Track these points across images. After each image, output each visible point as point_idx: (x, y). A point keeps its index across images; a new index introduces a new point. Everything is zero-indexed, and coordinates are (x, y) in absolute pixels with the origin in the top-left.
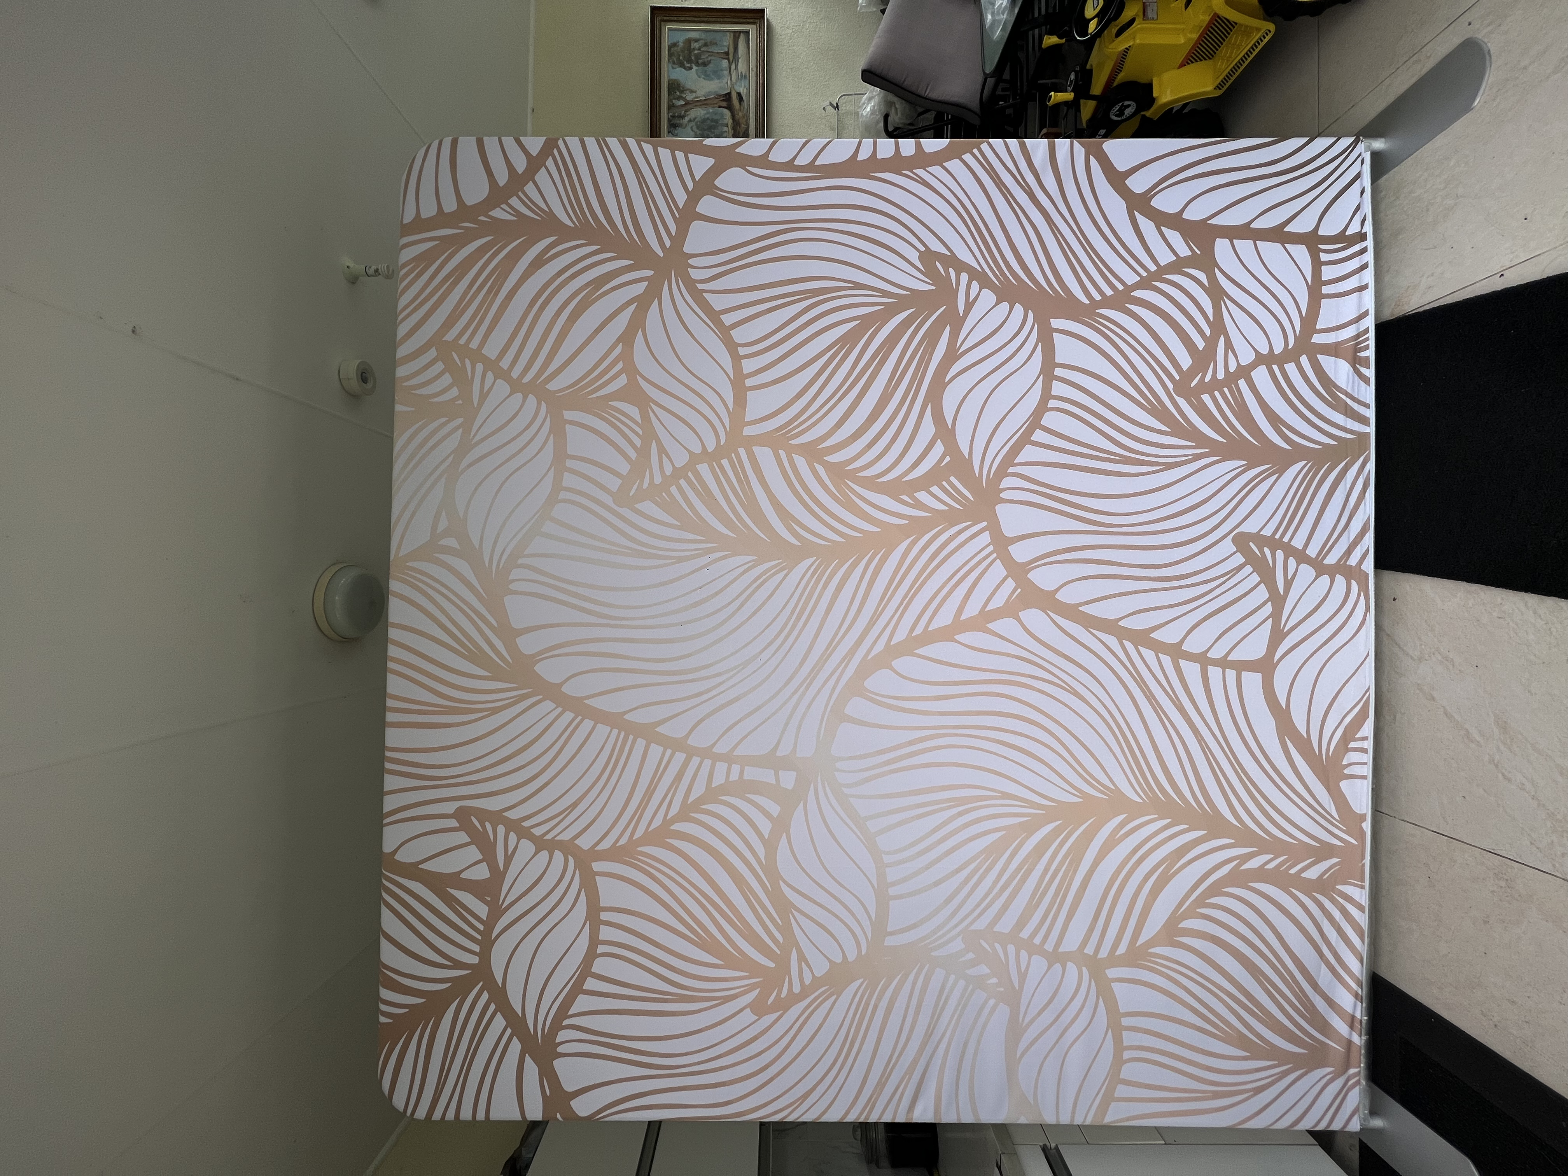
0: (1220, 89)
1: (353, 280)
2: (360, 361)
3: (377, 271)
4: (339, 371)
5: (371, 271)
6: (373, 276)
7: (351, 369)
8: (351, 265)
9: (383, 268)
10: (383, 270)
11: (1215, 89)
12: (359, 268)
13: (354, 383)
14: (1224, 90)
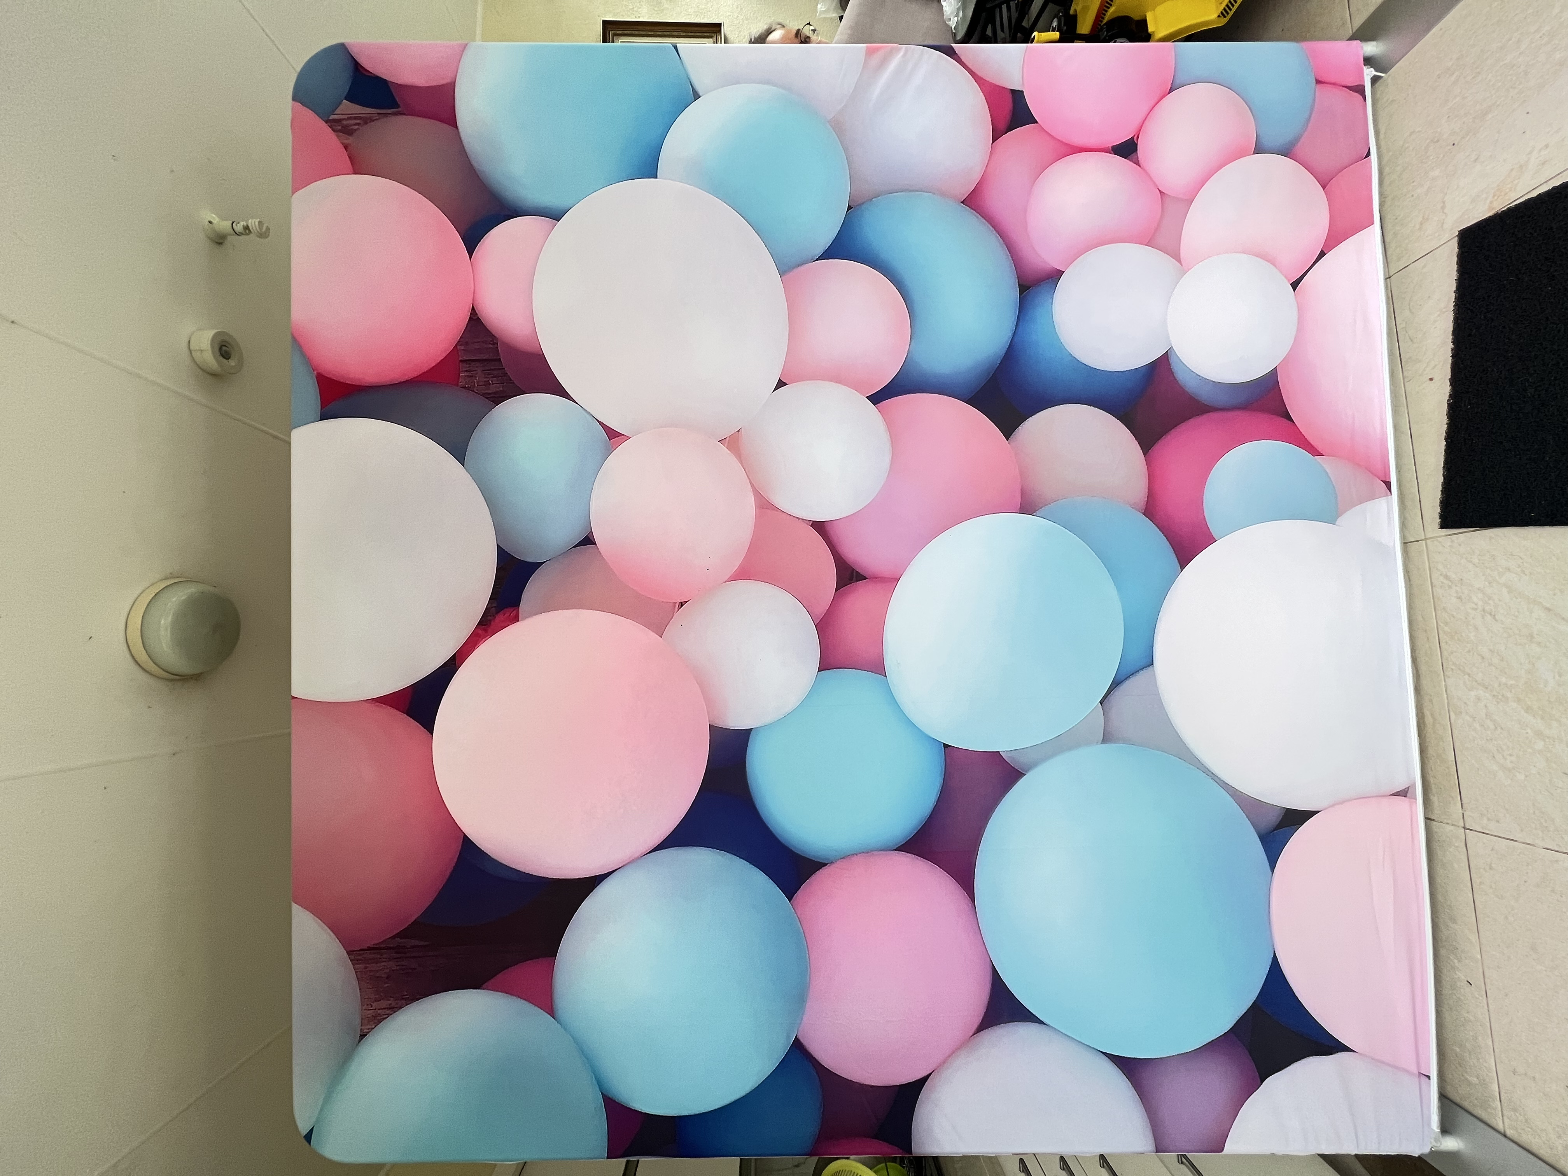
0: (1225, 17)
1: (219, 240)
2: (216, 331)
3: (246, 228)
4: (189, 342)
5: (239, 228)
6: (242, 234)
7: (204, 340)
8: (216, 220)
9: (253, 224)
10: (254, 226)
11: (1219, 16)
12: (223, 225)
13: (209, 359)
14: (1229, 17)
